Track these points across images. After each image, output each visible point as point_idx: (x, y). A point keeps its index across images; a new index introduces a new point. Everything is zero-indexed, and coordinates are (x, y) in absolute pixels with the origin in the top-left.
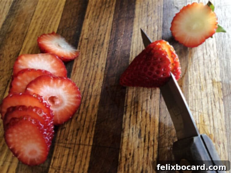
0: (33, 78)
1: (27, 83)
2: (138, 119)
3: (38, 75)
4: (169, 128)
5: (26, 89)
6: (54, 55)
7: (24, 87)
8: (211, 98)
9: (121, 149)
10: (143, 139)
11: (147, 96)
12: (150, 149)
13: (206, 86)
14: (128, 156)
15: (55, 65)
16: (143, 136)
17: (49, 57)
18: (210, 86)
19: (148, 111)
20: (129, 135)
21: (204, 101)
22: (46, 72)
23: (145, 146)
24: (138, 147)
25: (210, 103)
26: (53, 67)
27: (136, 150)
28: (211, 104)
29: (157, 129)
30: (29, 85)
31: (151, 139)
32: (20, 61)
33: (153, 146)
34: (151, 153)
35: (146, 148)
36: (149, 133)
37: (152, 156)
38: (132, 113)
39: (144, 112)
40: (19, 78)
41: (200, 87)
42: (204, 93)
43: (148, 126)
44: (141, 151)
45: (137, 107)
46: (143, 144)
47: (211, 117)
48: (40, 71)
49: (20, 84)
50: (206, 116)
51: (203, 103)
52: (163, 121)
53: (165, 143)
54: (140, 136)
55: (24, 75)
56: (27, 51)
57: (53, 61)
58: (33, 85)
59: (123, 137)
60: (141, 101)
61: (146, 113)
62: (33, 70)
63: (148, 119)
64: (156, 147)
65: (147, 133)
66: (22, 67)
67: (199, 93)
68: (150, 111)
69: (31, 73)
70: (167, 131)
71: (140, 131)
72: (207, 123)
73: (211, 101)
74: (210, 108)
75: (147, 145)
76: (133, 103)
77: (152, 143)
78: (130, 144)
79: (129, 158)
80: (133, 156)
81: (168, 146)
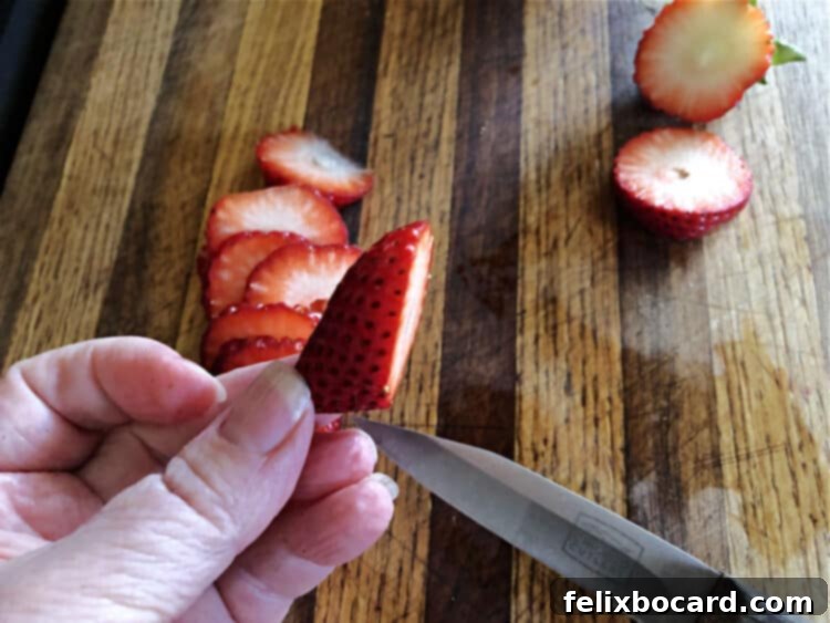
0: (261, 257)
1: (245, 271)
2: (560, 345)
3: (273, 247)
4: (652, 361)
5: (247, 288)
6: (307, 188)
7: (242, 283)
8: (774, 268)
9: (520, 428)
10: (578, 398)
11: (581, 281)
12: (601, 424)
13: (756, 233)
14: (541, 447)
15: (315, 215)
16: (577, 388)
17: (296, 193)
18: (768, 232)
19: (588, 322)
20: (536, 390)
21: (754, 276)
22: (293, 236)
23: (585, 418)
24: (567, 421)
25: (771, 284)
26: (309, 221)
27: (562, 430)
28: (776, 284)
29: (618, 368)
30: (254, 274)
31: (603, 394)
32: (221, 214)
33: (610, 414)
34: (605, 434)
35: (590, 421)
36: (595, 379)
37: (609, 443)
38: (542, 331)
39: (576, 324)
40: (225, 259)
41: (738, 238)
42: (751, 254)
43: (591, 360)
44: (577, 430)
45: (555, 312)
46: (580, 411)
47: (777, 321)
48: (276, 235)
49: (228, 274)
50: (760, 319)
51: (752, 285)
52: (633, 344)
53: (643, 404)
54: (568, 389)
55: (238, 249)
56: (227, 186)
57: (309, 205)
58: (266, 274)
59: (521, 397)
60: (563, 297)
61: (583, 327)
62: (256, 234)
63: (590, 341)
64: (619, 416)
65: (589, 380)
66: (229, 230)
67: (737, 257)
68: (593, 320)
69: (253, 243)
70: (647, 369)
71: (569, 376)
72: (765, 337)
73: (775, 276)
74: (773, 295)
75: (591, 412)
76: (541, 302)
77: (607, 406)
78: (543, 413)
79: (543, 454)
80: (555, 446)
81: (655, 411)
